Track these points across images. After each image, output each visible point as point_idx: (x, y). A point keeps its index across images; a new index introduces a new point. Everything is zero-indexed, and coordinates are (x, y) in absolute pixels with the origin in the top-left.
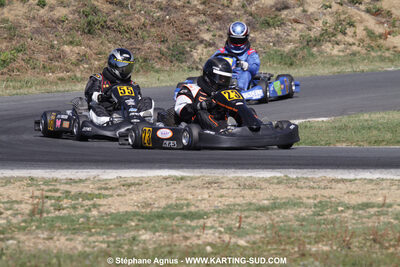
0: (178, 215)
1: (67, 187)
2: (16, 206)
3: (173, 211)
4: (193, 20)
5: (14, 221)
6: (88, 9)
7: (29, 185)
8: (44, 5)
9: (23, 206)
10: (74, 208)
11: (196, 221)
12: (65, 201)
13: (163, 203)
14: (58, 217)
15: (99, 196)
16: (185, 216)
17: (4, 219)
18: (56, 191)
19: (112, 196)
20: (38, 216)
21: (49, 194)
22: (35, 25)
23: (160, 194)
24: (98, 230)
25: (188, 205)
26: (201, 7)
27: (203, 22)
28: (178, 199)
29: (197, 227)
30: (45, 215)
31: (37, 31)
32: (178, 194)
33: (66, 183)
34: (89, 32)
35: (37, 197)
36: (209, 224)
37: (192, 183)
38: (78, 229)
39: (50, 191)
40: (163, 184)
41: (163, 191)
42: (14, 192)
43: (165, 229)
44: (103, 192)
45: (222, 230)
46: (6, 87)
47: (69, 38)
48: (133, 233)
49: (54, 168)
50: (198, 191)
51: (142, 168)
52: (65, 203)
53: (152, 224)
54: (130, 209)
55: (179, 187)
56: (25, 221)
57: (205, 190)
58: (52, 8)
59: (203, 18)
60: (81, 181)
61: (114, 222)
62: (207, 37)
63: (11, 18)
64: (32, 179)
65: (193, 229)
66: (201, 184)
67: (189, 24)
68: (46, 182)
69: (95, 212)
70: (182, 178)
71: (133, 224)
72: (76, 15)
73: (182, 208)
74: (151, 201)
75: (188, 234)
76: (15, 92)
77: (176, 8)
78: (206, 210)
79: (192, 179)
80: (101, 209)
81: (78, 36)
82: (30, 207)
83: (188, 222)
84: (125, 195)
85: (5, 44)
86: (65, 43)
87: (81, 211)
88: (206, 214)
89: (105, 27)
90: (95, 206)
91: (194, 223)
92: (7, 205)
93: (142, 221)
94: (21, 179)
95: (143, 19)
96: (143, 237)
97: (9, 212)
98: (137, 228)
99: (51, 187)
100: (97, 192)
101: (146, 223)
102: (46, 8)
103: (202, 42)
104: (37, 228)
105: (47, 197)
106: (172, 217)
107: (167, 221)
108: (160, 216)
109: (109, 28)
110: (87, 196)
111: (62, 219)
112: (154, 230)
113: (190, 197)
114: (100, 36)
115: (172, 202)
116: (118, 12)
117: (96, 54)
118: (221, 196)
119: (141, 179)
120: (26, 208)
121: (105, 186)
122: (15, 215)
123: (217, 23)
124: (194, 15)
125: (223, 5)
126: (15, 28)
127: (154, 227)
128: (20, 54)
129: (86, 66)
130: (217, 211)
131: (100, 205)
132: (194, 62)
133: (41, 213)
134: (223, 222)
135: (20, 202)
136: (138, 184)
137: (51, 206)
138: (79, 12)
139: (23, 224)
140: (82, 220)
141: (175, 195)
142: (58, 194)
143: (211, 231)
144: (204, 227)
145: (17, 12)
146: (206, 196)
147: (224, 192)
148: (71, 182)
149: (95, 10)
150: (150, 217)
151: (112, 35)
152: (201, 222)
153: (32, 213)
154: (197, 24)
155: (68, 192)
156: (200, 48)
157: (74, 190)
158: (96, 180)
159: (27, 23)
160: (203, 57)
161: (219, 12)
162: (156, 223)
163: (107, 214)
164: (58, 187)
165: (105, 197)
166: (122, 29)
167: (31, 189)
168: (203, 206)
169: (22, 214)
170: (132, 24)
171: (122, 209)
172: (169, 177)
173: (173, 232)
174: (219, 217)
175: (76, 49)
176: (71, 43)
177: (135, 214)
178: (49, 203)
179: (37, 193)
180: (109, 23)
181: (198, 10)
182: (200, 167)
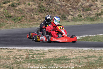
0: (64, 59)
1: (35, 52)
2: (22, 57)
3: (62, 58)
4: (68, 9)
5: (22, 60)
6: (41, 6)
7: (25, 51)
8: (30, 5)
9: (24, 57)
10: (37, 57)
11: (68, 61)
12: (35, 55)
13: (60, 56)
14: (33, 60)
15: (43, 54)
16: (65, 60)
17: (19, 60)
18: (32, 53)
19: (46, 54)
20: (28, 59)
21: (30, 53)
22: (27, 10)
23: (59, 54)
24: (43, 63)
25: (66, 57)
26: (70, 5)
27: (71, 9)
28: (63, 55)
29: (69, 62)
30: (29, 59)
31: (28, 12)
32: (64, 54)
33: (35, 51)
34: (41, 12)
35: (27, 54)
36: (72, 62)
37: (67, 51)
38: (38, 63)
39: (31, 53)
40: (60, 51)
41: (60, 53)
42: (22, 53)
43: (60, 63)
44: (44, 53)
45: (75, 63)
46: (20, 26)
47: (36, 13)
48: (52, 64)
49: (32, 47)
50: (69, 53)
51: (54, 47)
52: (35, 56)
53: (57, 61)
54: (51, 58)
55: (64, 52)
56: (24, 60)
57: (71, 53)
58: (32, 6)
59: (70, 8)
60: (39, 50)
61: (47, 61)
62: (71, 13)
63: (21, 8)
64: (26, 50)
65: (68, 63)
66: (69, 51)
67: (67, 10)
68: (30, 50)
69: (42, 58)
70: (65, 50)
71: (52, 61)
72: (38, 8)
73: (65, 58)
74: (57, 56)
75: (66, 64)
76: (22, 27)
77: (63, 6)
78: (71, 58)
79: (67, 50)
80: (44, 58)
81: (38, 13)
82: (26, 57)
83: (66, 61)
84: (50, 54)
85: (20, 15)
86: (35, 15)
87: (39, 58)
88: (71, 59)
89: (45, 10)
90: (42, 57)
91: (68, 62)
92: (20, 56)
93: (54, 61)
94: (23, 50)
95: (55, 9)
96: (55, 65)
97: (20, 58)
98: (53, 63)
99: (31, 52)
100: (43, 53)
101: (55, 61)
102: (30, 6)
103: (70, 14)
104: (27, 62)
105: (30, 54)
106: (62, 60)
107: (61, 61)
108: (59, 59)
109: (46, 11)
110: (40, 54)
111: (34, 60)
112: (57, 63)
113: (67, 55)
114: (44, 13)
115: (62, 56)
116: (49, 7)
117: (43, 17)
118: (75, 55)
119: (54, 50)
120: (25, 57)
121: (45, 52)
122: (22, 59)
123: (74, 10)
124: (68, 8)
125: (76, 5)
126: (22, 11)
127: (57, 62)
128: (23, 18)
129: (40, 21)
130: (74, 58)
131: (43, 56)
132: (68, 20)
133: (28, 58)
134: (75, 61)
135: (23, 56)
136: (53, 51)
137: (31, 57)
138: (39, 7)
139: (24, 61)
140: (39, 60)
141: (63, 54)
142: (33, 54)
143: (72, 64)
144: (70, 62)
145: (23, 7)
146: (71, 54)
147: (76, 53)
148: (36, 50)
149: (43, 6)
150: (57, 60)
151: (47, 13)
152: (70, 61)
153: (26, 58)
154: (69, 10)
155: (35, 53)
156: (70, 16)
157: (37, 52)
158: (42, 50)
159: (25, 9)
160: (70, 18)
161: (75, 7)
162: (58, 61)
163: (45, 59)
164: (33, 52)
165: (45, 54)
166: (49, 11)
167: (26, 52)
168: (70, 57)
169: (24, 59)
170: (52, 10)
171: (49, 58)
172: (61, 49)
173: (62, 64)
174: (74, 60)
175: (38, 16)
176: (36, 15)
177: (53, 59)
178: (30, 56)
179: (27, 53)
180: (46, 10)
181: (69, 6)
182: (69, 47)
